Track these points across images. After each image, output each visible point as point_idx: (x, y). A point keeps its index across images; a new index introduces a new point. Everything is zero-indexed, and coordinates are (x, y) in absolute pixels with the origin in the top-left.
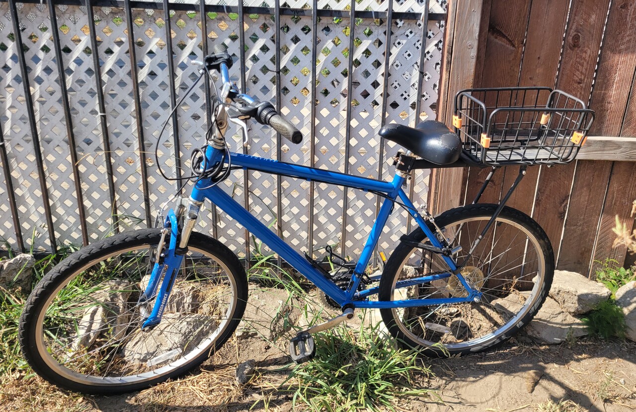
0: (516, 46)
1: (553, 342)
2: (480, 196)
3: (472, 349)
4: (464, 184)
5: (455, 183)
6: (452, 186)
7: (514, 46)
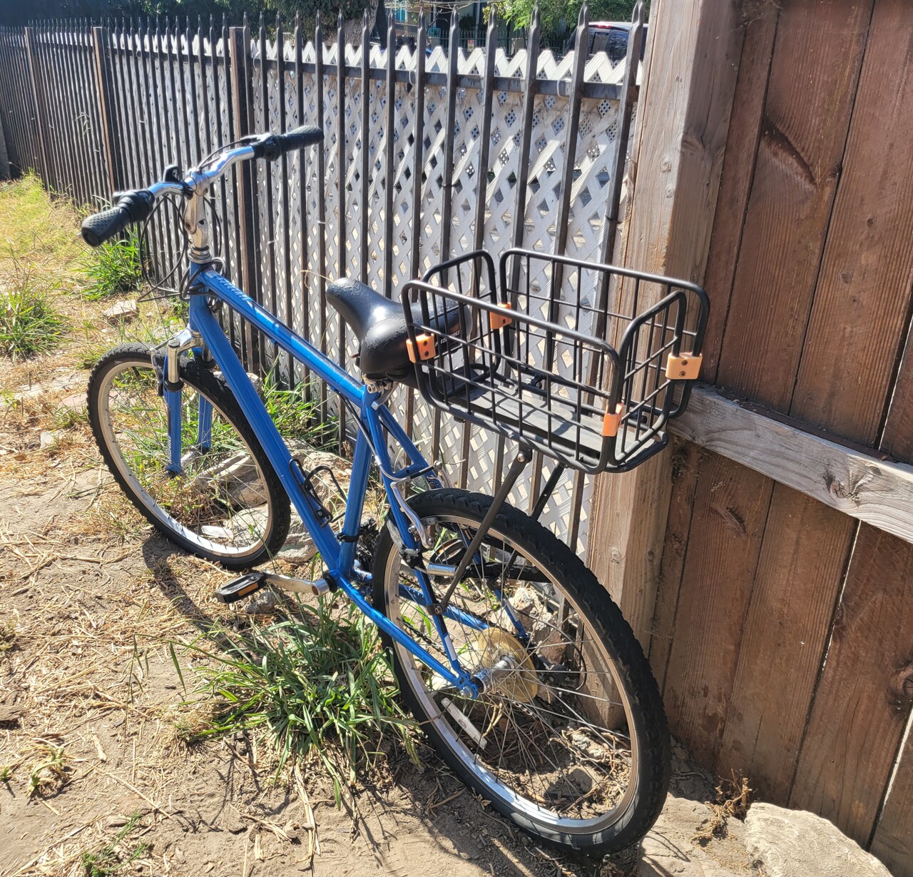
0: (818, 180)
3: (515, 815)
7: (812, 180)
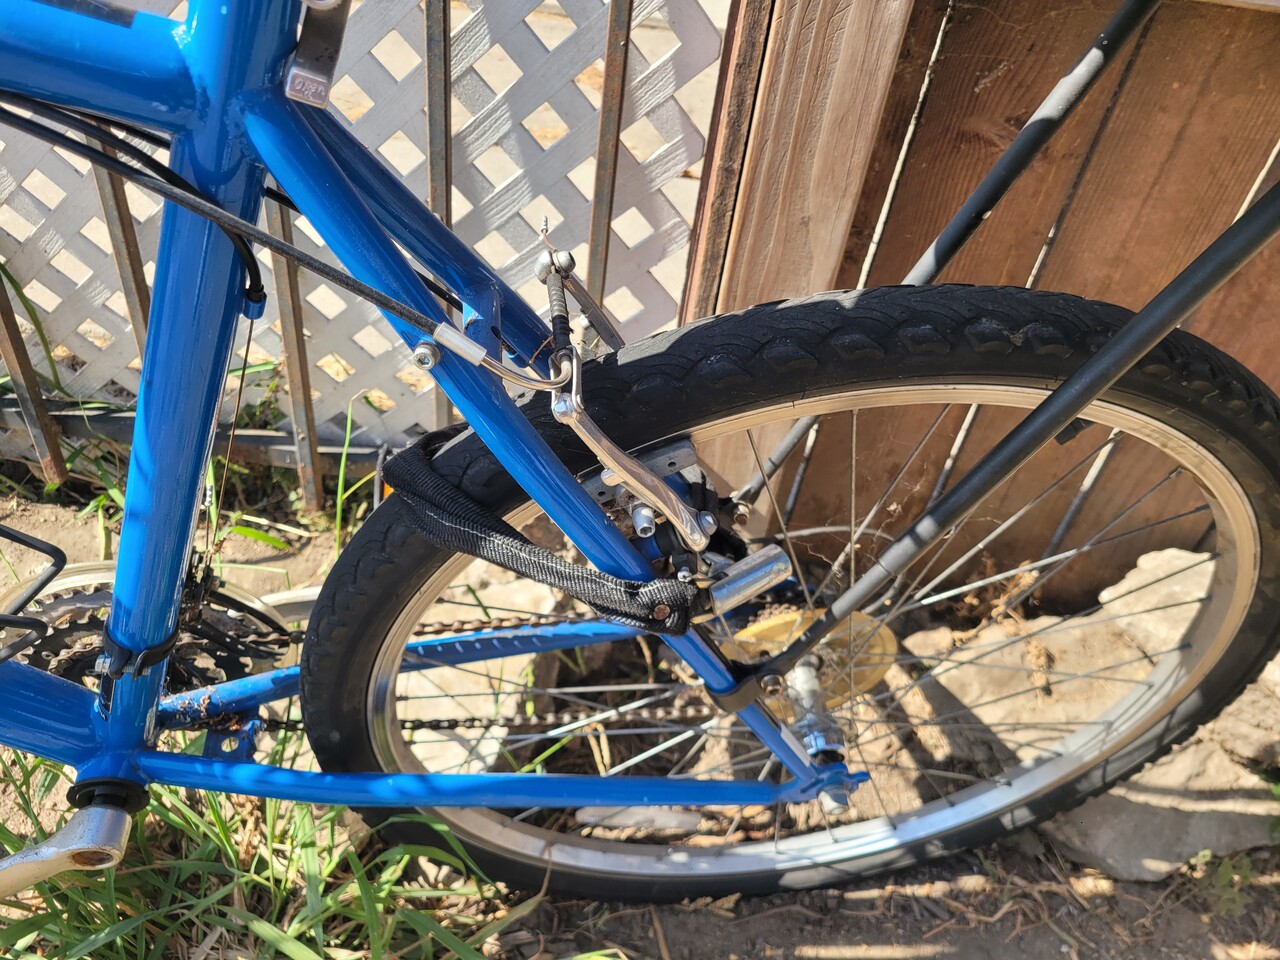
1: (1135, 874)
2: (974, 222)
3: (788, 880)
4: (889, 134)
5: (840, 123)
6: (821, 140)
